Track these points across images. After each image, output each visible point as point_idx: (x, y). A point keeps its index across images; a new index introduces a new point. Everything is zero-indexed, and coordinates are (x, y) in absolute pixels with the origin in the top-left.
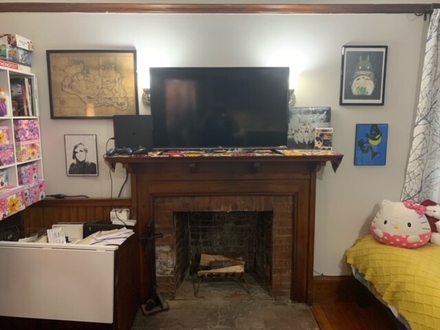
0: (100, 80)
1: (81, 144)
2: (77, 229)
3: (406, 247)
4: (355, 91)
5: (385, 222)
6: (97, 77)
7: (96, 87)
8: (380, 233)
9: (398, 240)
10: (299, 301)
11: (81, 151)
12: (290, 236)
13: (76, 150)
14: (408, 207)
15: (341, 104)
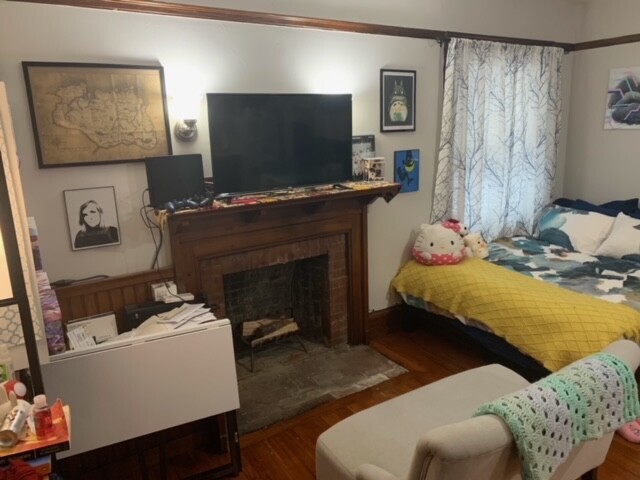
0: (114, 107)
1: (91, 201)
2: (108, 322)
3: (451, 264)
4: (393, 117)
5: (432, 245)
6: (109, 103)
7: (108, 119)
8: (428, 255)
9: (445, 259)
10: (357, 344)
11: (92, 212)
12: (344, 277)
13: (84, 212)
14: (446, 227)
15: (382, 131)
